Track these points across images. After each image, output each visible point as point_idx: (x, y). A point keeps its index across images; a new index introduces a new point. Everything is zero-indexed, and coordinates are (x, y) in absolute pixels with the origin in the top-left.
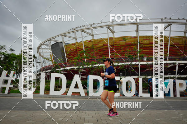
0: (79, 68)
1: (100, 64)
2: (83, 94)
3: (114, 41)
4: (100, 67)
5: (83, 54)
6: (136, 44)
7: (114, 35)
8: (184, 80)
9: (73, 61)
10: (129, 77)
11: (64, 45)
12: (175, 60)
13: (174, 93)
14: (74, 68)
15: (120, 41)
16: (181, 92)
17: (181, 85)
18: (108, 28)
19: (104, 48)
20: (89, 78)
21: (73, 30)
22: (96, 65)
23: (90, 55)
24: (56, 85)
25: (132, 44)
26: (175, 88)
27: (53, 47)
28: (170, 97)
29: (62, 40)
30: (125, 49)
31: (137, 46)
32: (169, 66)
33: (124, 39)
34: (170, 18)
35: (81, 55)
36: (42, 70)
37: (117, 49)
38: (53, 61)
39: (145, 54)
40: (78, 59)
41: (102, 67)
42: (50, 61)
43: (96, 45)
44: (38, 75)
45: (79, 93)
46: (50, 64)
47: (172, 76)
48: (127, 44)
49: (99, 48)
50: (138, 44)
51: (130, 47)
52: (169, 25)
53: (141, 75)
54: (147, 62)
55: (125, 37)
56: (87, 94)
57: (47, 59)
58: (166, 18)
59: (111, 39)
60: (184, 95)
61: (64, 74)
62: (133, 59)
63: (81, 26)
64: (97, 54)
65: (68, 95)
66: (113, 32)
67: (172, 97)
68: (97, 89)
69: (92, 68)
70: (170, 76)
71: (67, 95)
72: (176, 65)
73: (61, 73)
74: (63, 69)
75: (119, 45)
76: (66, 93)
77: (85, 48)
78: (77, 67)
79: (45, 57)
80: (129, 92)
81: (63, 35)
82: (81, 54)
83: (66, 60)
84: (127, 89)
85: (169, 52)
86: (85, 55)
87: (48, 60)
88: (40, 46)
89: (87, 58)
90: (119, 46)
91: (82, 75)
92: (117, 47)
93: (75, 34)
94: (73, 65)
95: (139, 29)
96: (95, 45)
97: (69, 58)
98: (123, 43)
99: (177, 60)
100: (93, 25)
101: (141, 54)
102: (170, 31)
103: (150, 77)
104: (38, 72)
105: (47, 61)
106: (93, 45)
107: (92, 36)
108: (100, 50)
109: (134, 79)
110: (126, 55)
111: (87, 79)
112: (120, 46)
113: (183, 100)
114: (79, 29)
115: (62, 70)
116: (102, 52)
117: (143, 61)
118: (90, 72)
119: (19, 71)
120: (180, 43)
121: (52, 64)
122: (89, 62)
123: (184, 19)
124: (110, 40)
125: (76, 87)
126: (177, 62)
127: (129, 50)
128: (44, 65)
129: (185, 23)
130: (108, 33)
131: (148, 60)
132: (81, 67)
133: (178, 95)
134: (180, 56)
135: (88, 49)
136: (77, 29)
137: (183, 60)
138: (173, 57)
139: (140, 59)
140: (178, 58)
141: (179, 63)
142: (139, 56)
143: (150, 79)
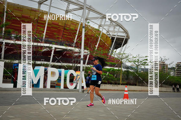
8: (57, 68)
12: (50, 43)
13: (44, 83)
16: (52, 83)
17: (53, 73)
26: (46, 77)
28: (38, 88)
31: (4, 16)
32: (43, 50)
39: (13, 30)
47: (45, 63)
50: (5, 14)
54: (15, 40)
60: (54, 86)
67: (41, 89)
70: (43, 62)
72: (52, 50)
85: (46, 32)
101: (8, 28)
102: (50, 6)
103: (17, 62)
117: (10, 39)
120: (60, 24)
126: (54, 46)
133: (48, 86)
134: (57, 39)
138: (49, 40)
139: (6, 35)
140: (55, 42)
141: (56, 48)
142: (5, 31)
143: (16, 65)
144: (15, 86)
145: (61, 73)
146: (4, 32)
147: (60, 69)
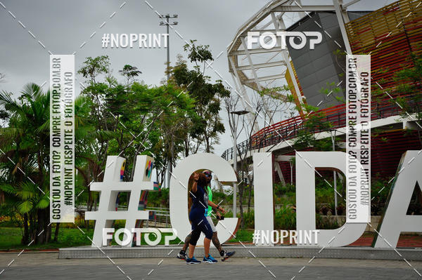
14: (402, 124)
24: (324, 205)
36: (258, 141)
44: (244, 165)
46: (289, 116)
57: (274, 93)
65: (379, 244)
71: (377, 246)
73: (338, 150)
76: (370, 237)
78: (413, 117)
79: (263, 84)
87: (278, 97)
88: (238, 42)
94: (394, 111)
104: (240, 154)
105: (272, 104)
119: (166, 155)
121: (297, 113)
128: (262, 123)
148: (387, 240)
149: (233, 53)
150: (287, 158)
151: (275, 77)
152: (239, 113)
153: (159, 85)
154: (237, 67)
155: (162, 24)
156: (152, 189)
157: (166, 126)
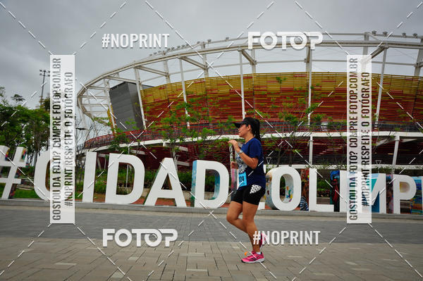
0: (173, 144)
1: (221, 134)
2: (181, 202)
3: (255, 82)
4: (222, 141)
5: (183, 111)
6: (304, 91)
7: (254, 69)
8: (411, 175)
9: (161, 126)
10: (286, 167)
11: (139, 89)
12: (391, 129)
13: (387, 204)
14: (162, 144)
15: (269, 84)
16: (403, 203)
17: (404, 186)
18: (243, 52)
19: (232, 99)
20: (196, 166)
21: (161, 56)
22: (213, 138)
23: (200, 114)
24: (121, 182)
25: (296, 91)
26: (390, 193)
27: (114, 92)
28: (377, 213)
29: (136, 77)
30: (278, 102)
32: (378, 144)
33: (278, 78)
34: (385, 34)
35: (179, 113)
36: (89, 145)
37: (260, 101)
38: (114, 125)
39: (324, 114)
40: (171, 123)
41: (226, 141)
42: (108, 125)
43: (214, 92)
44: (80, 157)
45: (173, 200)
46: (107, 133)
47: (384, 166)
48: (284, 90)
49: (221, 98)
50: (310, 91)
51: (292, 97)
52: (382, 49)
53: (315, 162)
54: (329, 132)
55: (280, 74)
56: (191, 202)
57: (100, 121)
58: (374, 33)
59: (247, 78)
60: (409, 209)
61: (139, 156)
62: (296, 125)
63: (179, 47)
64: (215, 111)
66: (253, 63)
67: (383, 215)
68: (213, 191)
69: (204, 143)
70: (379, 166)
71: (146, 204)
72: (395, 142)
73: (131, 154)
74: (136, 144)
75: (266, 93)
76: (143, 199)
77: (187, 97)
78: (168, 141)
79: (96, 115)
80: (286, 199)
81: (139, 67)
82: (178, 111)
83: (144, 124)
84: (282, 193)
85: (380, 111)
86: (187, 113)
87: (102, 123)
88: (84, 91)
89: (192, 120)
90: (265, 96)
91: (179, 159)
92: (261, 96)
93: (166, 64)
94: (159, 137)
95: (314, 57)
96: (211, 90)
97: (149, 120)
98: (275, 87)
99: (396, 129)
100: (206, 45)
102: (384, 63)
103: (334, 167)
104: (78, 151)
105: (99, 126)
106: (207, 90)
107: (205, 69)
108: (222, 103)
109: (299, 170)
110: (282, 116)
111: (190, 168)
112: (269, 94)
113: (408, 221)
114: (174, 53)
115: (134, 148)
116: (227, 107)
117: (319, 130)
118: (199, 153)
119: (34, 147)
120: (405, 92)
121: (111, 133)
122: (196, 130)
123: (415, 36)
124: (246, 80)
125: (167, 186)
126: (398, 135)
127: (288, 105)
128: (92, 135)
129: (419, 46)
130: (241, 64)
131: (331, 129)
132: (178, 141)
133: (397, 209)
134: (404, 121)
135: (194, 99)
136: (170, 53)
137: (411, 130)
138: (388, 123)
139: (314, 125)
140: (399, 127)
141: (401, 138)
142: (311, 119)
143: (335, 173)
144: (337, 209)
145: (420, 185)
146: (309, 122)
147: (418, 176)
148: (151, 201)
149: (80, 96)
150: (103, 155)
151: (101, 112)
152: (80, 129)
153: (35, 108)
154: (81, 104)
155: (41, 74)
156: (25, 166)
157: (37, 131)
